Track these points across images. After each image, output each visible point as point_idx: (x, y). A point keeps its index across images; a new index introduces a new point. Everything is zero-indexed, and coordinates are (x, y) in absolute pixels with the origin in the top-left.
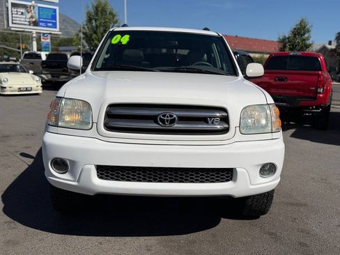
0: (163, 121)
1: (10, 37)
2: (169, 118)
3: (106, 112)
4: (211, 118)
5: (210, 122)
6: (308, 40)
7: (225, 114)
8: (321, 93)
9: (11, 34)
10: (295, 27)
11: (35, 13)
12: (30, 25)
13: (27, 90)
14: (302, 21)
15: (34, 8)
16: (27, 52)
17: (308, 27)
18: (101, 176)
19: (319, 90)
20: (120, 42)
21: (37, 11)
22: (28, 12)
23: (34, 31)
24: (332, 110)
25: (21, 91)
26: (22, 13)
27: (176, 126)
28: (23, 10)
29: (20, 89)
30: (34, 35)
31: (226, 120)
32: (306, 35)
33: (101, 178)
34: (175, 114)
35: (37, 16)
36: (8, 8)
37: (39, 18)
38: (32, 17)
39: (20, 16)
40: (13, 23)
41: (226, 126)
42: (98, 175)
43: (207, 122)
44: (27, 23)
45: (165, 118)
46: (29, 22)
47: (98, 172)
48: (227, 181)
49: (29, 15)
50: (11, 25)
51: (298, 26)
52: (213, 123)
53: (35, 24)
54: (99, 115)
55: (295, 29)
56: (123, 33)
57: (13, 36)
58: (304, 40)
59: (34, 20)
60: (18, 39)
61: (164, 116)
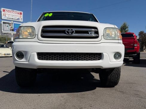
0: (68, 32)
1: (2, 39)
2: (71, 31)
3: (42, 30)
4: (90, 31)
5: (90, 33)
6: (128, 31)
7: (97, 30)
8: (135, 46)
9: (3, 38)
10: (122, 26)
11: (13, 26)
12: (10, 31)
13: (8, 55)
14: (124, 24)
15: (12, 24)
16: (9, 41)
17: (127, 26)
18: (39, 58)
19: (135, 45)
20: (48, 16)
21: (14, 25)
22: (10, 26)
23: (12, 33)
24: (140, 59)
25: (5, 55)
26: (7, 26)
27: (74, 35)
28: (8, 25)
29: (5, 54)
30: (12, 35)
31: (97, 32)
32: (127, 29)
33: (39, 59)
34: (74, 29)
35: (13, 27)
36: (1, 24)
37: (14, 28)
38: (11, 28)
39: (6, 27)
40: (3, 30)
41: (97, 35)
42: (38, 58)
43: (88, 33)
44: (10, 30)
45: (69, 31)
46: (10, 29)
47: (38, 56)
48: (99, 59)
49: (10, 27)
50: (2, 31)
51: (123, 26)
52: (91, 33)
53: (13, 30)
54: (39, 31)
55: (122, 27)
56: (49, 13)
57: (3, 39)
58: (126, 31)
59: (12, 29)
60: (5, 40)
61: (69, 30)
